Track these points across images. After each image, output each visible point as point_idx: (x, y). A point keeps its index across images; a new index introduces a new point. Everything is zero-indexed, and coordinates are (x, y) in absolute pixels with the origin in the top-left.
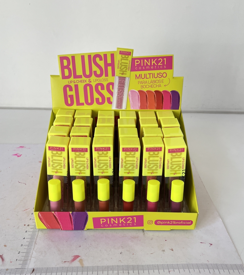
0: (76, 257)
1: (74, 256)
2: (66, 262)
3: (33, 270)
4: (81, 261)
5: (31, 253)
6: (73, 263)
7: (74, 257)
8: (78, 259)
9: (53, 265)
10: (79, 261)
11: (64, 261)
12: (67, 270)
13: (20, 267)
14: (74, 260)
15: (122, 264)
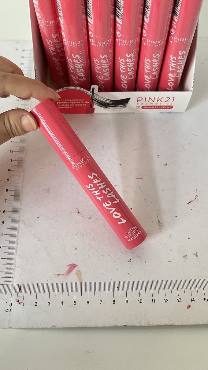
0: (72, 267)
1: (69, 265)
2: (61, 276)
3: (20, 288)
4: (79, 273)
5: (14, 260)
6: (68, 276)
7: (69, 267)
8: (75, 271)
9: (44, 280)
10: (77, 274)
11: (57, 274)
12: (63, 288)
13: (2, 281)
14: (70, 271)
15: (131, 280)
